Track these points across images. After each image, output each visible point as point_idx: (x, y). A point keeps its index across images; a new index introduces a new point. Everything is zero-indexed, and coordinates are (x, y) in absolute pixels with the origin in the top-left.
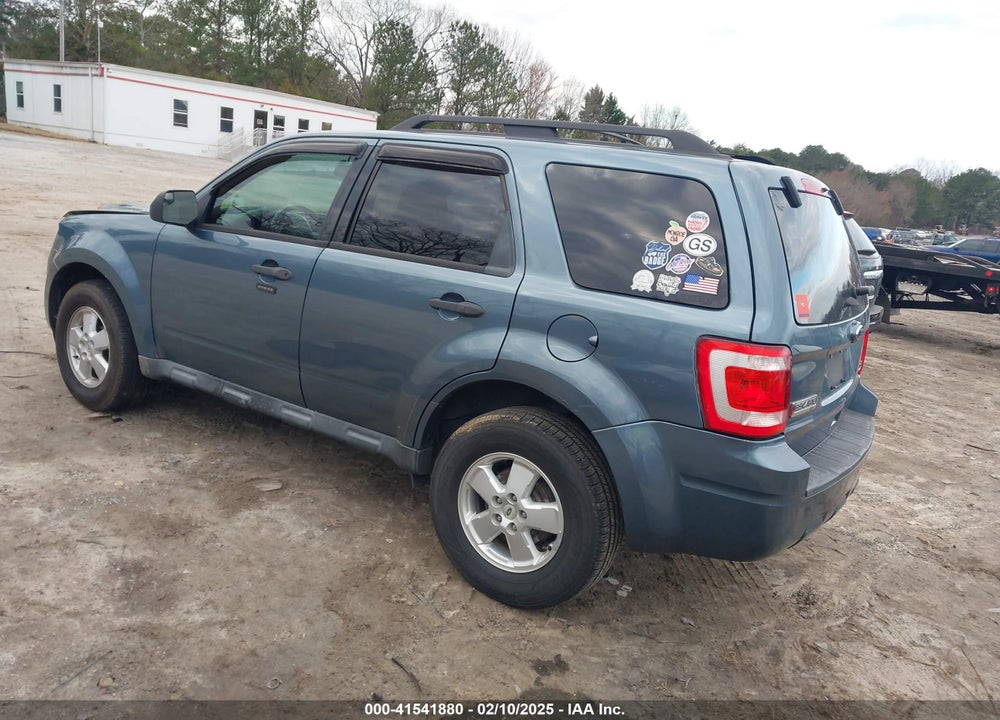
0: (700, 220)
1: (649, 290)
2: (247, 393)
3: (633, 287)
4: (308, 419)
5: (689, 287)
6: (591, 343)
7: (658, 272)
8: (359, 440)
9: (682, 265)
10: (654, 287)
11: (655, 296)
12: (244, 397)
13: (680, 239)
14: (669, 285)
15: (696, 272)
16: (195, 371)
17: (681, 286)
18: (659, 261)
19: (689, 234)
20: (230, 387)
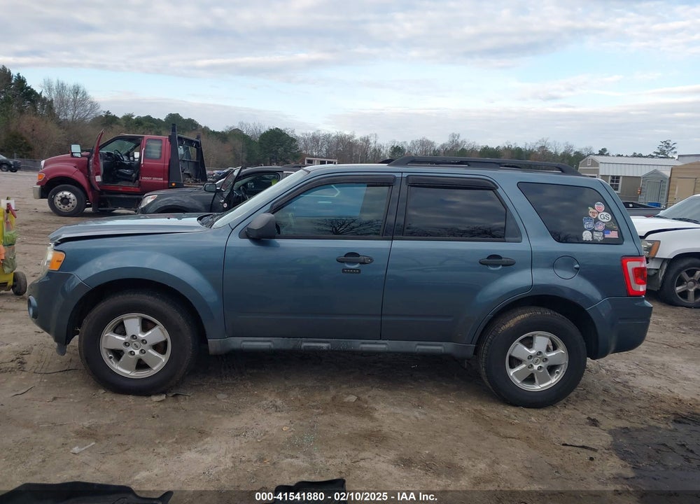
0: (600, 206)
1: (591, 239)
2: (327, 342)
3: (584, 239)
4: (384, 346)
5: (607, 236)
6: (576, 268)
7: (592, 231)
8: (428, 349)
9: (601, 227)
10: (592, 238)
11: (594, 242)
12: (325, 345)
13: (596, 215)
14: (599, 237)
15: (607, 229)
16: (268, 339)
17: (604, 236)
18: (591, 226)
19: (599, 213)
20: (307, 342)
